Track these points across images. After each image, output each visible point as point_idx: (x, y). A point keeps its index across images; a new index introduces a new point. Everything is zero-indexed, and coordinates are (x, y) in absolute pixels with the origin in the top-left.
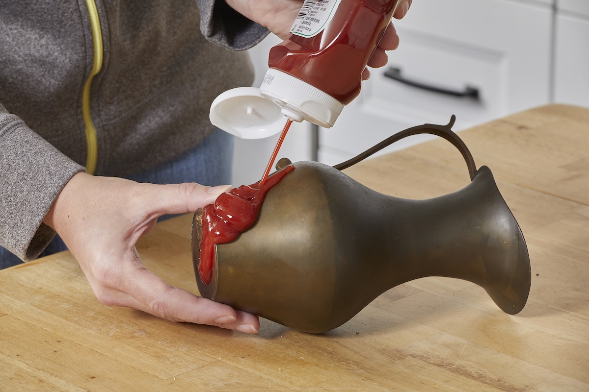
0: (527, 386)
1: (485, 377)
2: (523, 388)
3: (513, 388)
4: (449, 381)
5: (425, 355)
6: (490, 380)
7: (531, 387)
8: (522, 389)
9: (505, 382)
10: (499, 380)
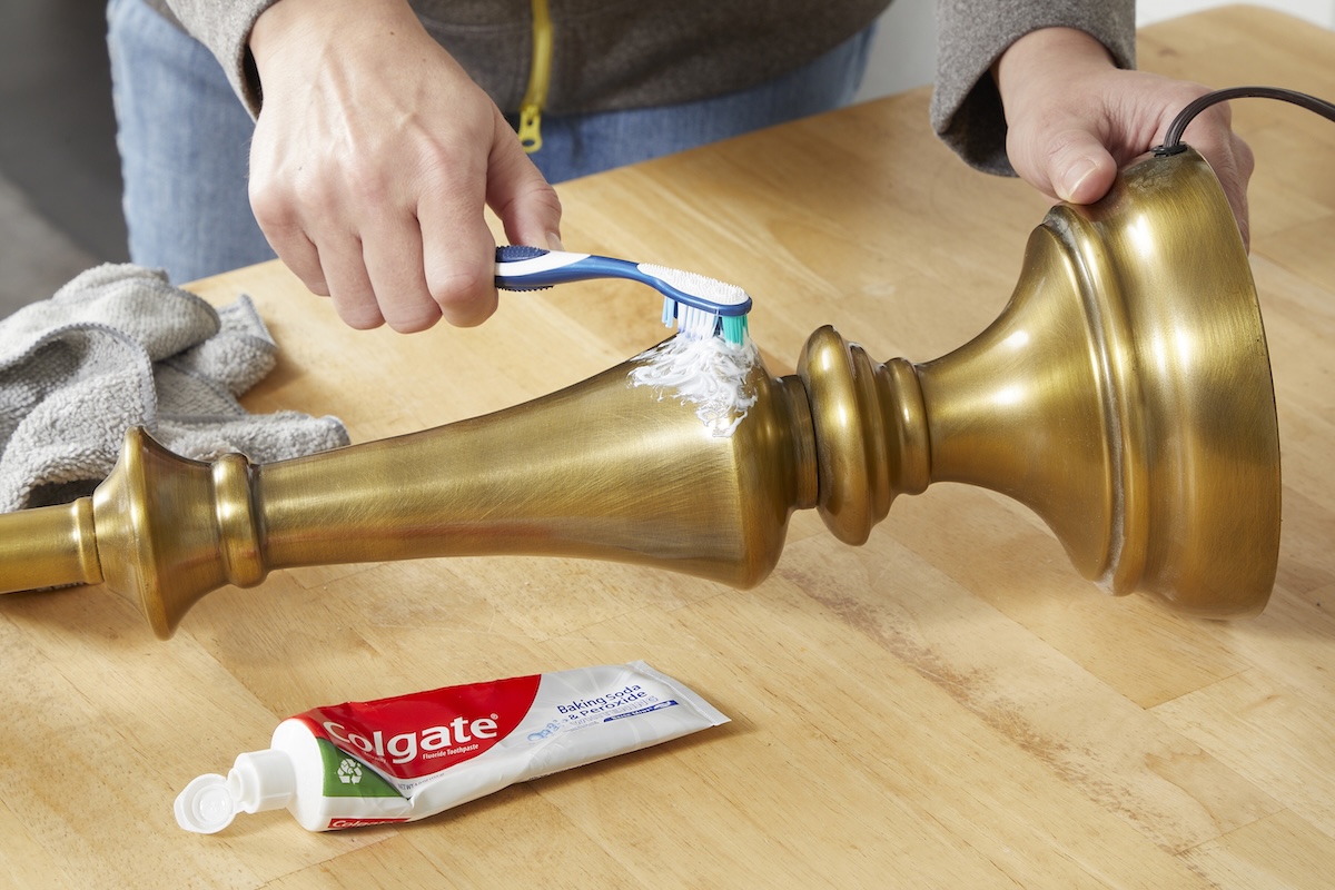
0: (976, 672)
1: (904, 642)
2: (967, 676)
3: (947, 674)
4: (834, 643)
5: (810, 575)
6: (910, 650)
7: (981, 676)
8: (965, 678)
9: (937, 658)
10: (928, 652)
